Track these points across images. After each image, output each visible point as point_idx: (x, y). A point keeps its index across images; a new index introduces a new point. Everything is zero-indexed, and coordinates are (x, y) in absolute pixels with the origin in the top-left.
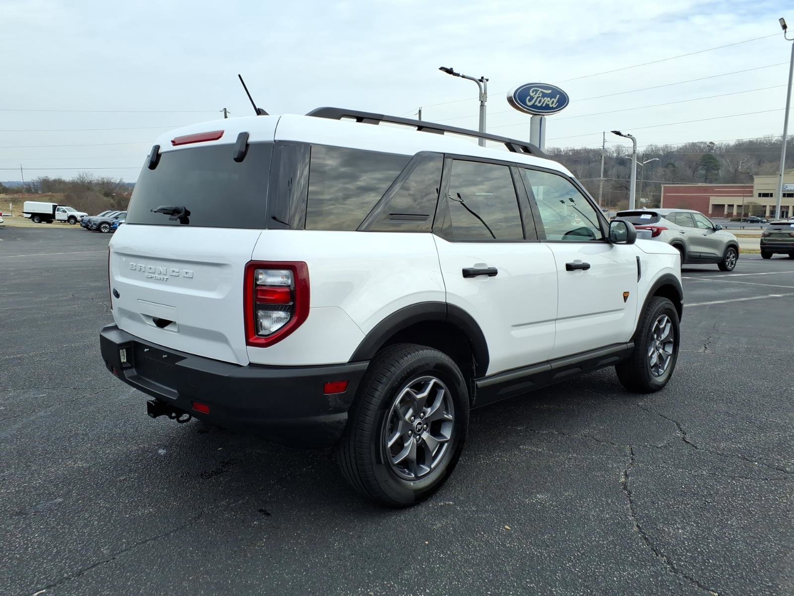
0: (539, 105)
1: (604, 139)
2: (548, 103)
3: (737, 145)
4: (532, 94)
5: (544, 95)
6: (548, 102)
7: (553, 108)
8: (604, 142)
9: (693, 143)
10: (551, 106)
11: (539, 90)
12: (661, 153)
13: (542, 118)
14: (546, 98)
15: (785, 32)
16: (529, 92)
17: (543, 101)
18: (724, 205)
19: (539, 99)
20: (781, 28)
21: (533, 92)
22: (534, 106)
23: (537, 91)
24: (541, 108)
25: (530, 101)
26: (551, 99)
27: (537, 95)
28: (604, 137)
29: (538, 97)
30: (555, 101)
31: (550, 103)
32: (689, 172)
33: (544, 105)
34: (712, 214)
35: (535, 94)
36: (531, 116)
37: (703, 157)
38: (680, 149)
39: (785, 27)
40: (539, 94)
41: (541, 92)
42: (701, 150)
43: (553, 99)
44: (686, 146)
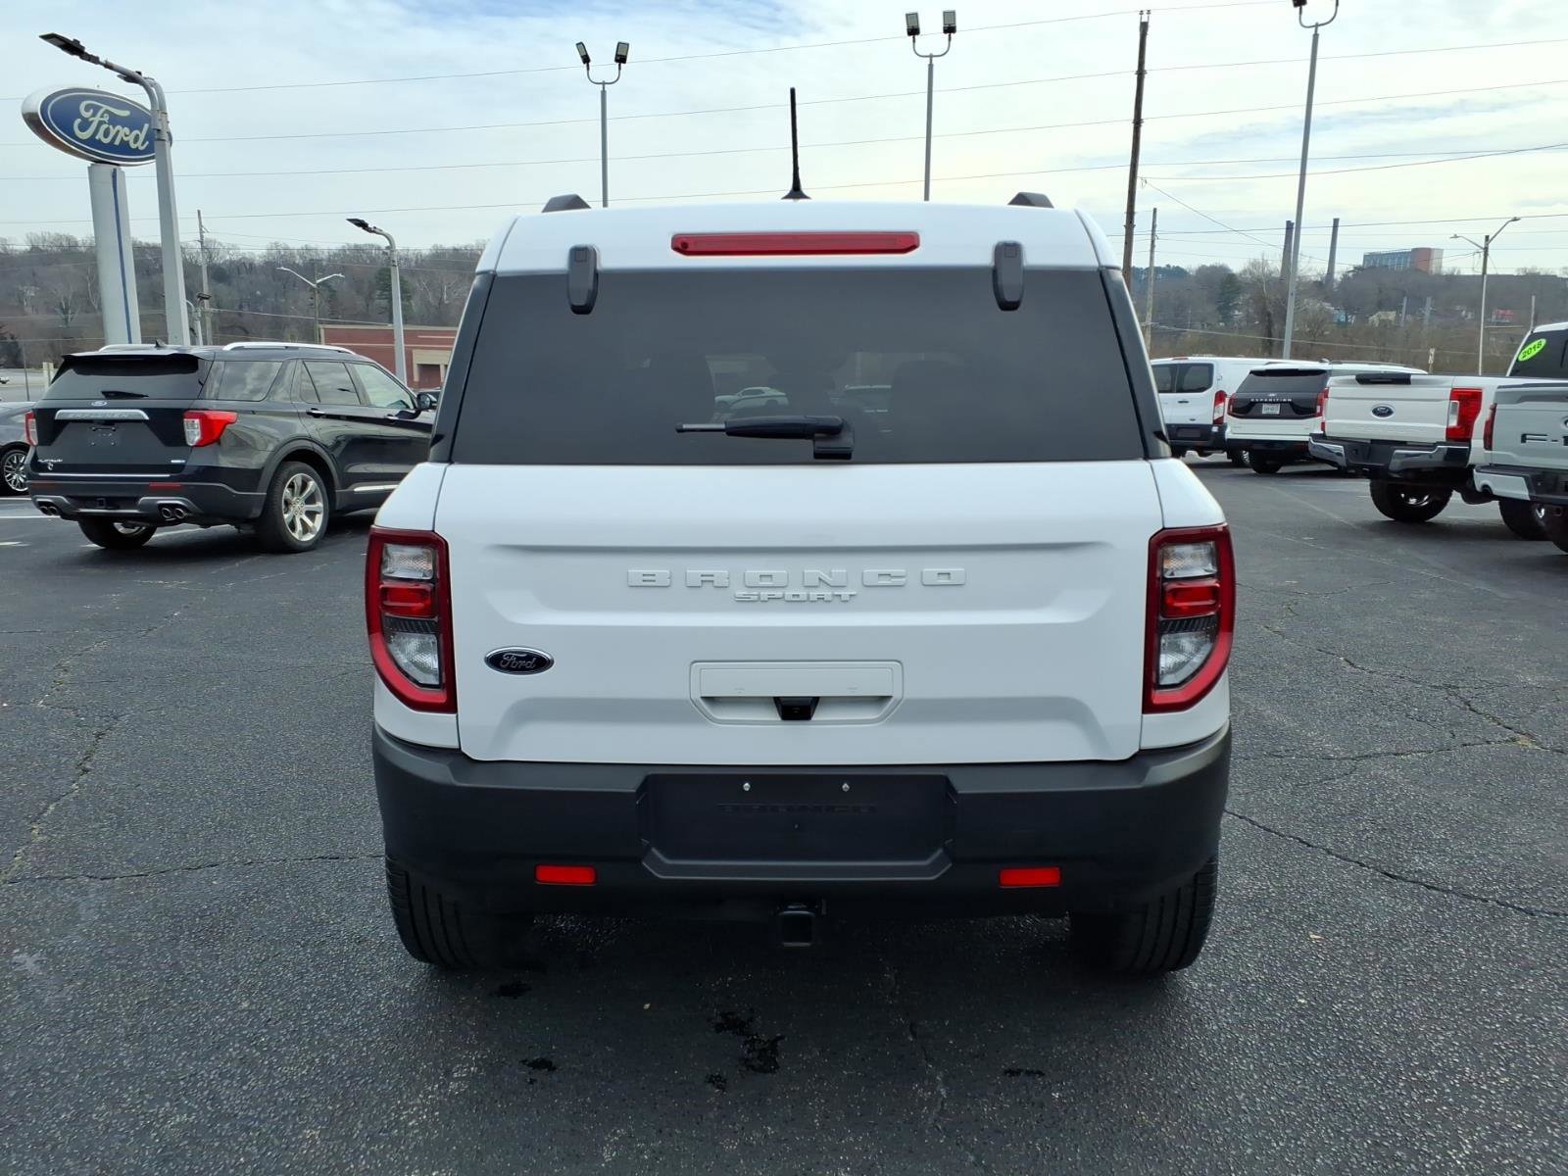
0: (106, 141)
1: (201, 226)
2: (125, 139)
3: (433, 254)
4: (86, 115)
5: (115, 120)
6: (126, 136)
7: (137, 152)
8: (201, 232)
9: (356, 246)
10: (133, 146)
11: (101, 107)
12: (298, 261)
13: (115, 170)
14: (118, 127)
15: (588, 69)
16: (79, 106)
17: (113, 132)
18: (438, 366)
19: (105, 126)
20: (580, 60)
21: (87, 108)
22: (92, 141)
23: (96, 109)
24: (110, 147)
25: (83, 128)
26: (131, 132)
27: (97, 119)
28: (200, 223)
29: (101, 123)
30: (142, 137)
31: (131, 139)
32: (360, 302)
33: (117, 142)
34: (419, 383)
35: (94, 115)
36: (89, 163)
37: (380, 274)
38: (335, 255)
39: (586, 59)
40: (102, 117)
41: (107, 111)
42: (373, 260)
43: (136, 132)
44: (344, 250)
